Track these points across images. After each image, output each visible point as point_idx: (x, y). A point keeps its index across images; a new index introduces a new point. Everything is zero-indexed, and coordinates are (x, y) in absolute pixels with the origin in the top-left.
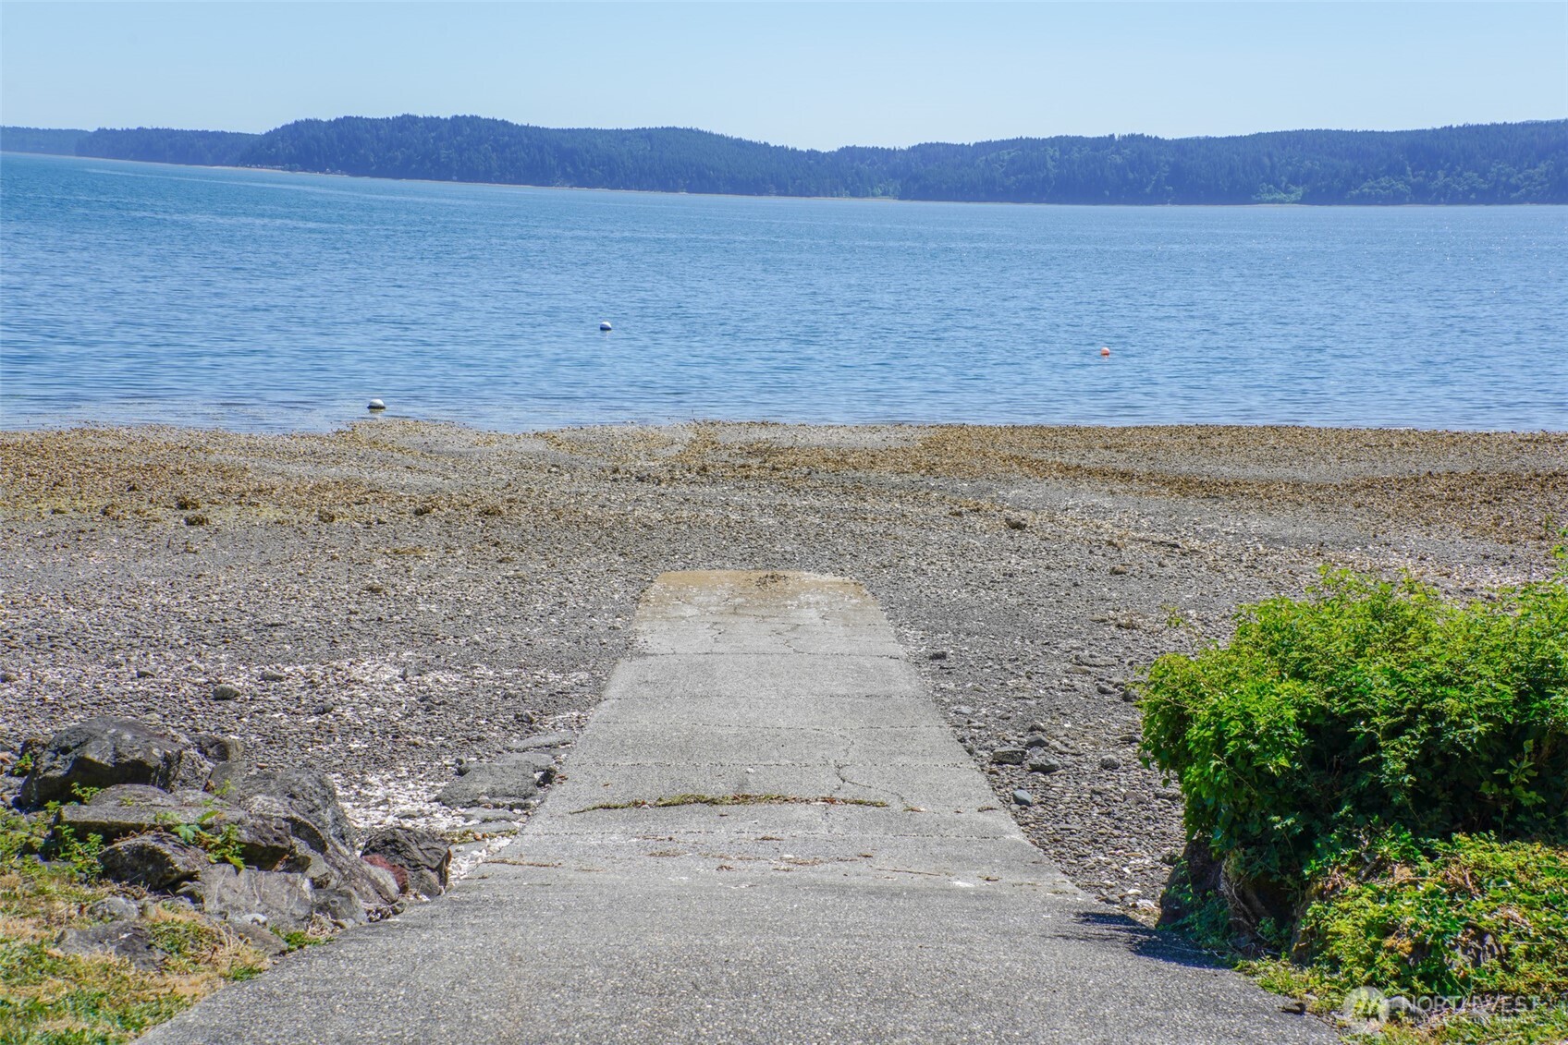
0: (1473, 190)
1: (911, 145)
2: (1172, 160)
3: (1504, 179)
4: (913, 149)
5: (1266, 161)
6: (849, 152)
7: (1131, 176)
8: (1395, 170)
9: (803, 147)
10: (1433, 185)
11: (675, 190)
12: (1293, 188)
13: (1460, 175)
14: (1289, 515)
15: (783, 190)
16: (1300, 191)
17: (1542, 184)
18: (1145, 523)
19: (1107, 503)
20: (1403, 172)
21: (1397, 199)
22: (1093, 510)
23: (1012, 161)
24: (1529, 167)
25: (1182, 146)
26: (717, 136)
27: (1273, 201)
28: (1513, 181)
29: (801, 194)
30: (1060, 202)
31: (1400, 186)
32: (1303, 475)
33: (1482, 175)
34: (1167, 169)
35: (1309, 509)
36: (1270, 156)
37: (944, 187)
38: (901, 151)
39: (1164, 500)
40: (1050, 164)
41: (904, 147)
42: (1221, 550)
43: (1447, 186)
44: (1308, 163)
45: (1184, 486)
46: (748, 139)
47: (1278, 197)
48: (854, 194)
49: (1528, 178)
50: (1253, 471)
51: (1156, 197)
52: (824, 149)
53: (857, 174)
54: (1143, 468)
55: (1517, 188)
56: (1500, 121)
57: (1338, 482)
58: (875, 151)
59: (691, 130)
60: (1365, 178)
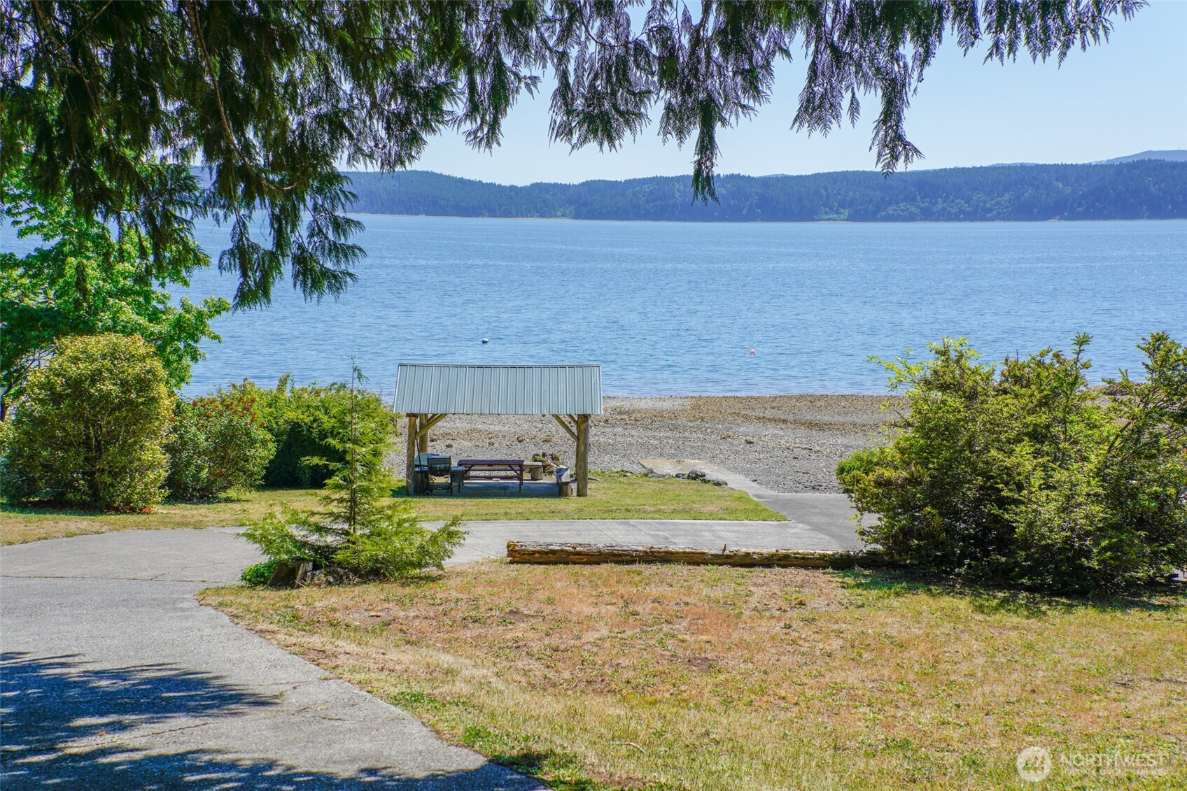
0: (961, 211)
1: (581, 181)
2: (760, 191)
3: (982, 204)
4: (583, 184)
5: (823, 192)
6: (538, 187)
7: (732, 202)
8: (909, 199)
9: (506, 183)
10: (935, 209)
11: (417, 214)
12: (842, 210)
13: (953, 201)
14: (852, 437)
15: (492, 213)
16: (846, 212)
17: (1007, 207)
18: (798, 441)
19: (781, 433)
20: (915, 199)
21: (911, 218)
22: (775, 436)
23: (651, 193)
24: (998, 196)
25: (766, 182)
26: (446, 176)
27: (829, 220)
28: (988, 205)
29: (506, 216)
30: (684, 220)
31: (913, 209)
32: (857, 420)
33: (968, 202)
34: (756, 197)
35: (860, 434)
36: (826, 189)
37: (604, 210)
38: (574, 185)
39: (802, 432)
40: (677, 194)
41: (576, 183)
42: (828, 450)
43: (944, 209)
44: (851, 193)
45: (810, 425)
46: (467, 178)
47: (831, 216)
48: (542, 216)
49: (998, 203)
50: (837, 418)
51: (750, 217)
52: (520, 184)
53: (544, 201)
54: (791, 418)
55: (990, 210)
56: (978, 165)
57: (872, 423)
58: (556, 185)
59: (427, 172)
60: (890, 203)
